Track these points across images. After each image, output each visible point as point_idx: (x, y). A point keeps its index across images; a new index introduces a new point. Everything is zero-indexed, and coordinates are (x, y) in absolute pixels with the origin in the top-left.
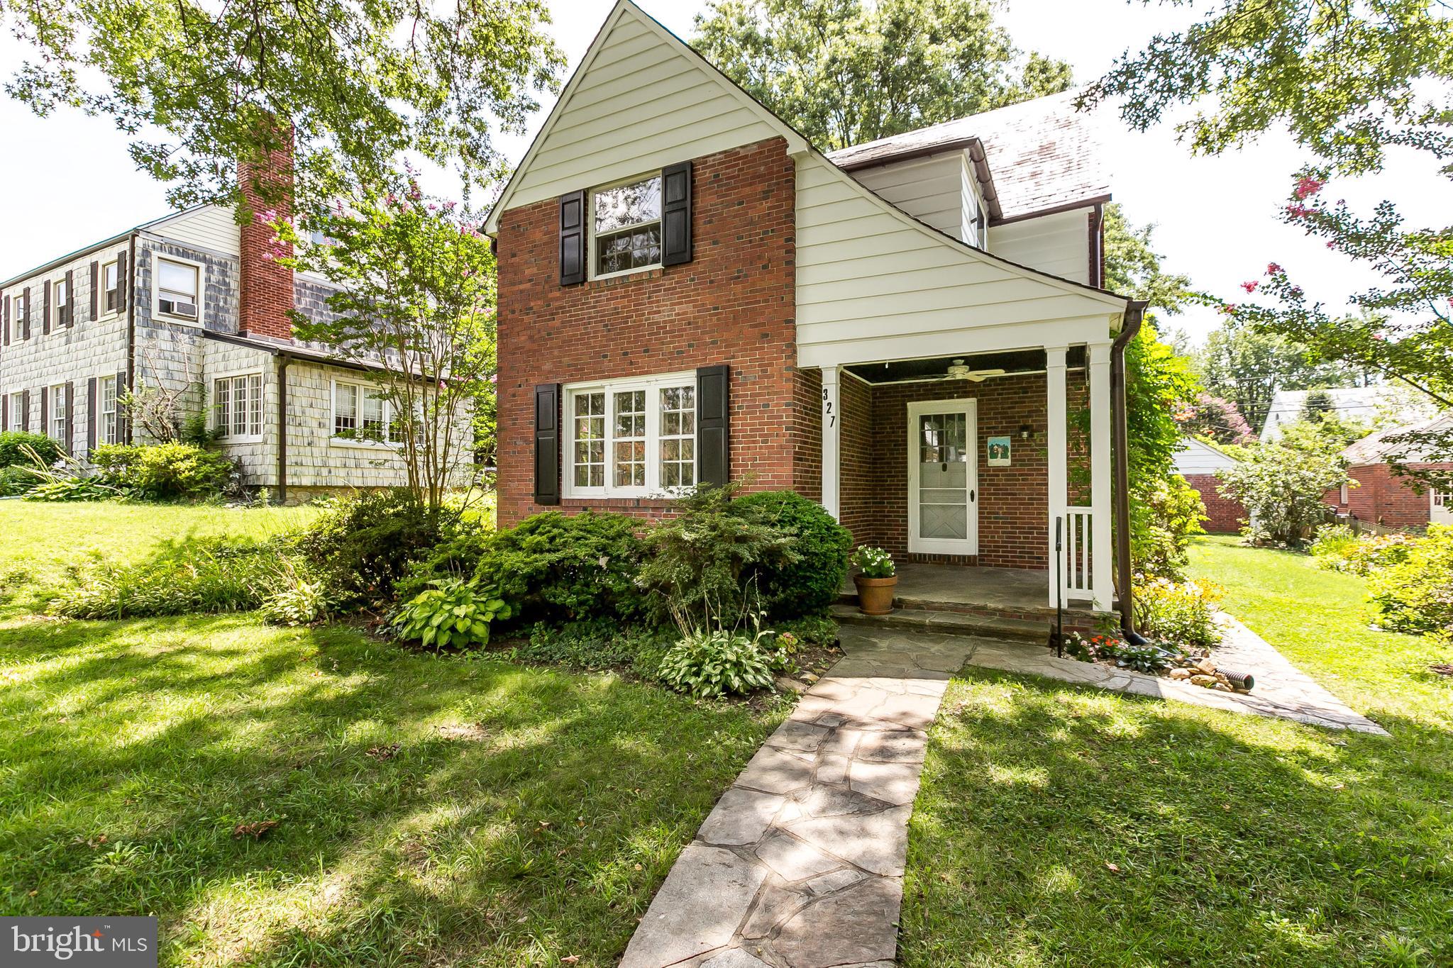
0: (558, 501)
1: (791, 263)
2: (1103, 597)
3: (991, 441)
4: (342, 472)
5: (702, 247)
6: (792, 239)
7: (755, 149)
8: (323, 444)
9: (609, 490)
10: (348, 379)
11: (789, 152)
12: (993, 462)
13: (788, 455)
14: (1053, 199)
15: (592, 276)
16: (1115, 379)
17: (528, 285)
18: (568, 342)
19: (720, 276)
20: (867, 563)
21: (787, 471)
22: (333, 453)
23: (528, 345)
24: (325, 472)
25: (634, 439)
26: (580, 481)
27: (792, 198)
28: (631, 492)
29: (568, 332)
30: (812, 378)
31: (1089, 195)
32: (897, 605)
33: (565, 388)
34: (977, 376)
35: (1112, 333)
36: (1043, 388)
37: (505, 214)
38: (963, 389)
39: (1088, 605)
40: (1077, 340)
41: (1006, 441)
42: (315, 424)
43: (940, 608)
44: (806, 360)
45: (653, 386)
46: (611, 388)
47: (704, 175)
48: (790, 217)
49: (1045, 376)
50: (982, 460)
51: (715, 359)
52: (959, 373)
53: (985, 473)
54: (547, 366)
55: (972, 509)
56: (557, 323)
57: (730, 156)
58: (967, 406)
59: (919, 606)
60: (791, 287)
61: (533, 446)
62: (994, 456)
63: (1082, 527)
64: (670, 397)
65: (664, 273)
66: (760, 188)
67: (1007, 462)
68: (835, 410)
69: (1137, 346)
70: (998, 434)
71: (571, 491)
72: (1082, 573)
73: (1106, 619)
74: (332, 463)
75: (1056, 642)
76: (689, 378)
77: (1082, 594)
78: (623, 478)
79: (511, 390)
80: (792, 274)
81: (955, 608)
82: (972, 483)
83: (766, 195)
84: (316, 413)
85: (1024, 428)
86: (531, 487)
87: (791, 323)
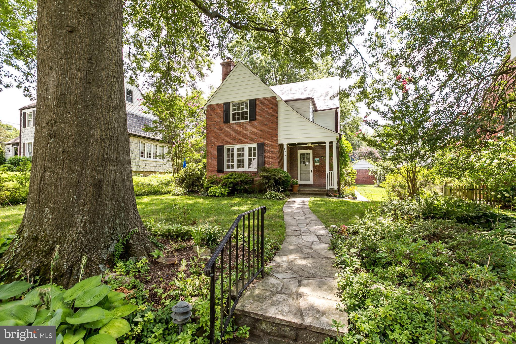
0: (223, 172)
1: (277, 122)
2: (335, 187)
3: (315, 159)
4: (142, 167)
5: (258, 117)
6: (277, 117)
7: (270, 98)
8: (138, 159)
9: (235, 169)
10: (144, 141)
11: (277, 100)
12: (316, 164)
13: (277, 161)
14: (327, 107)
15: (231, 122)
16: (337, 148)
17: (215, 122)
18: (226, 136)
19: (262, 124)
20: (294, 182)
21: (277, 165)
22: (140, 162)
23: (215, 136)
24: (138, 167)
25: (241, 158)
26: (228, 167)
27: (277, 109)
28: (241, 170)
29: (225, 134)
30: (281, 146)
31: (335, 107)
32: (299, 191)
33: (225, 146)
34: (313, 146)
35: (337, 139)
36: (325, 148)
37: (208, 105)
38: (310, 148)
39: (333, 188)
40: (331, 141)
41: (318, 159)
42: (136, 154)
43: (307, 191)
44: (280, 142)
45: (246, 147)
46: (236, 147)
47: (258, 102)
48: (277, 113)
49: (325, 146)
50: (313, 163)
51: (261, 141)
52: (309, 145)
53: (314, 166)
54: (220, 141)
55: (311, 174)
56: (222, 131)
57: (264, 99)
58: (310, 152)
59: (303, 191)
60: (277, 127)
61: (217, 160)
62: (316, 162)
63: (332, 174)
64: (250, 149)
65: (249, 122)
66: (271, 106)
67: (318, 164)
68: (286, 153)
69: (342, 141)
70: (317, 158)
71: (226, 170)
72: (332, 184)
73: (336, 191)
74: (140, 164)
75: (327, 195)
76: (255, 145)
77: (332, 187)
78: (239, 166)
79: (210, 147)
80: (277, 125)
81: (310, 191)
82: (311, 168)
83: (272, 108)
84: (136, 150)
85: (322, 156)
86: (216, 169)
87: (277, 134)
